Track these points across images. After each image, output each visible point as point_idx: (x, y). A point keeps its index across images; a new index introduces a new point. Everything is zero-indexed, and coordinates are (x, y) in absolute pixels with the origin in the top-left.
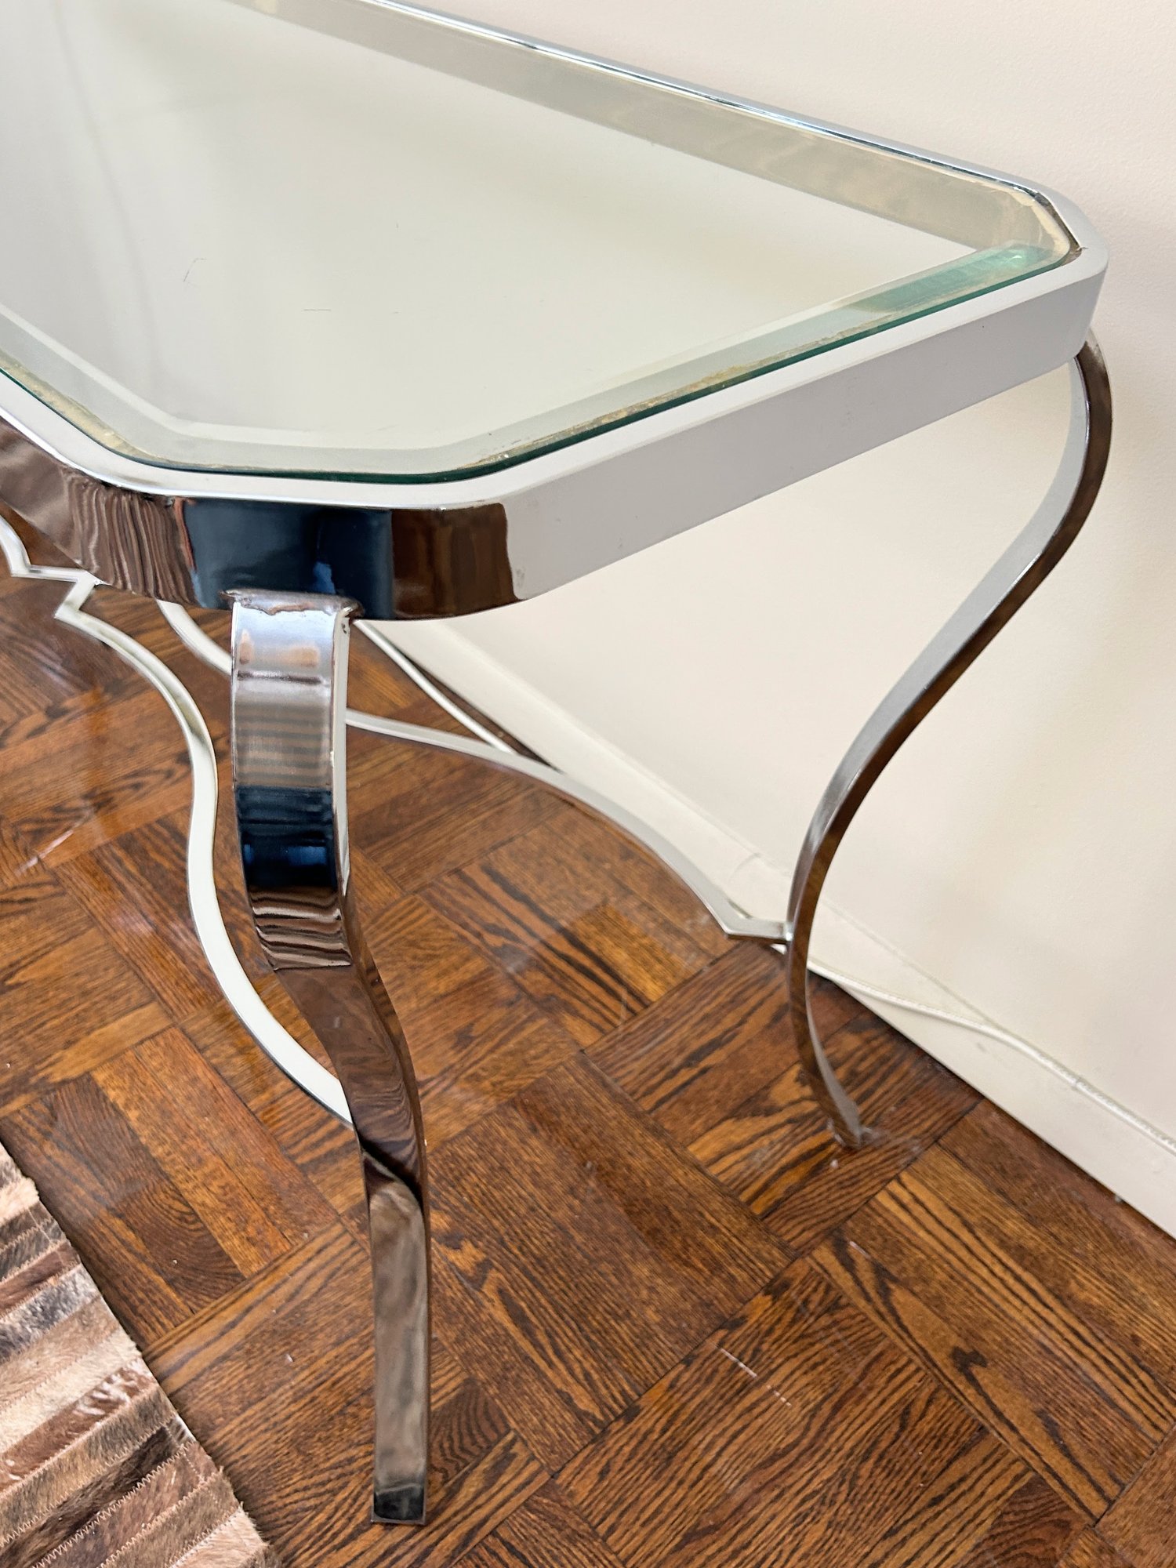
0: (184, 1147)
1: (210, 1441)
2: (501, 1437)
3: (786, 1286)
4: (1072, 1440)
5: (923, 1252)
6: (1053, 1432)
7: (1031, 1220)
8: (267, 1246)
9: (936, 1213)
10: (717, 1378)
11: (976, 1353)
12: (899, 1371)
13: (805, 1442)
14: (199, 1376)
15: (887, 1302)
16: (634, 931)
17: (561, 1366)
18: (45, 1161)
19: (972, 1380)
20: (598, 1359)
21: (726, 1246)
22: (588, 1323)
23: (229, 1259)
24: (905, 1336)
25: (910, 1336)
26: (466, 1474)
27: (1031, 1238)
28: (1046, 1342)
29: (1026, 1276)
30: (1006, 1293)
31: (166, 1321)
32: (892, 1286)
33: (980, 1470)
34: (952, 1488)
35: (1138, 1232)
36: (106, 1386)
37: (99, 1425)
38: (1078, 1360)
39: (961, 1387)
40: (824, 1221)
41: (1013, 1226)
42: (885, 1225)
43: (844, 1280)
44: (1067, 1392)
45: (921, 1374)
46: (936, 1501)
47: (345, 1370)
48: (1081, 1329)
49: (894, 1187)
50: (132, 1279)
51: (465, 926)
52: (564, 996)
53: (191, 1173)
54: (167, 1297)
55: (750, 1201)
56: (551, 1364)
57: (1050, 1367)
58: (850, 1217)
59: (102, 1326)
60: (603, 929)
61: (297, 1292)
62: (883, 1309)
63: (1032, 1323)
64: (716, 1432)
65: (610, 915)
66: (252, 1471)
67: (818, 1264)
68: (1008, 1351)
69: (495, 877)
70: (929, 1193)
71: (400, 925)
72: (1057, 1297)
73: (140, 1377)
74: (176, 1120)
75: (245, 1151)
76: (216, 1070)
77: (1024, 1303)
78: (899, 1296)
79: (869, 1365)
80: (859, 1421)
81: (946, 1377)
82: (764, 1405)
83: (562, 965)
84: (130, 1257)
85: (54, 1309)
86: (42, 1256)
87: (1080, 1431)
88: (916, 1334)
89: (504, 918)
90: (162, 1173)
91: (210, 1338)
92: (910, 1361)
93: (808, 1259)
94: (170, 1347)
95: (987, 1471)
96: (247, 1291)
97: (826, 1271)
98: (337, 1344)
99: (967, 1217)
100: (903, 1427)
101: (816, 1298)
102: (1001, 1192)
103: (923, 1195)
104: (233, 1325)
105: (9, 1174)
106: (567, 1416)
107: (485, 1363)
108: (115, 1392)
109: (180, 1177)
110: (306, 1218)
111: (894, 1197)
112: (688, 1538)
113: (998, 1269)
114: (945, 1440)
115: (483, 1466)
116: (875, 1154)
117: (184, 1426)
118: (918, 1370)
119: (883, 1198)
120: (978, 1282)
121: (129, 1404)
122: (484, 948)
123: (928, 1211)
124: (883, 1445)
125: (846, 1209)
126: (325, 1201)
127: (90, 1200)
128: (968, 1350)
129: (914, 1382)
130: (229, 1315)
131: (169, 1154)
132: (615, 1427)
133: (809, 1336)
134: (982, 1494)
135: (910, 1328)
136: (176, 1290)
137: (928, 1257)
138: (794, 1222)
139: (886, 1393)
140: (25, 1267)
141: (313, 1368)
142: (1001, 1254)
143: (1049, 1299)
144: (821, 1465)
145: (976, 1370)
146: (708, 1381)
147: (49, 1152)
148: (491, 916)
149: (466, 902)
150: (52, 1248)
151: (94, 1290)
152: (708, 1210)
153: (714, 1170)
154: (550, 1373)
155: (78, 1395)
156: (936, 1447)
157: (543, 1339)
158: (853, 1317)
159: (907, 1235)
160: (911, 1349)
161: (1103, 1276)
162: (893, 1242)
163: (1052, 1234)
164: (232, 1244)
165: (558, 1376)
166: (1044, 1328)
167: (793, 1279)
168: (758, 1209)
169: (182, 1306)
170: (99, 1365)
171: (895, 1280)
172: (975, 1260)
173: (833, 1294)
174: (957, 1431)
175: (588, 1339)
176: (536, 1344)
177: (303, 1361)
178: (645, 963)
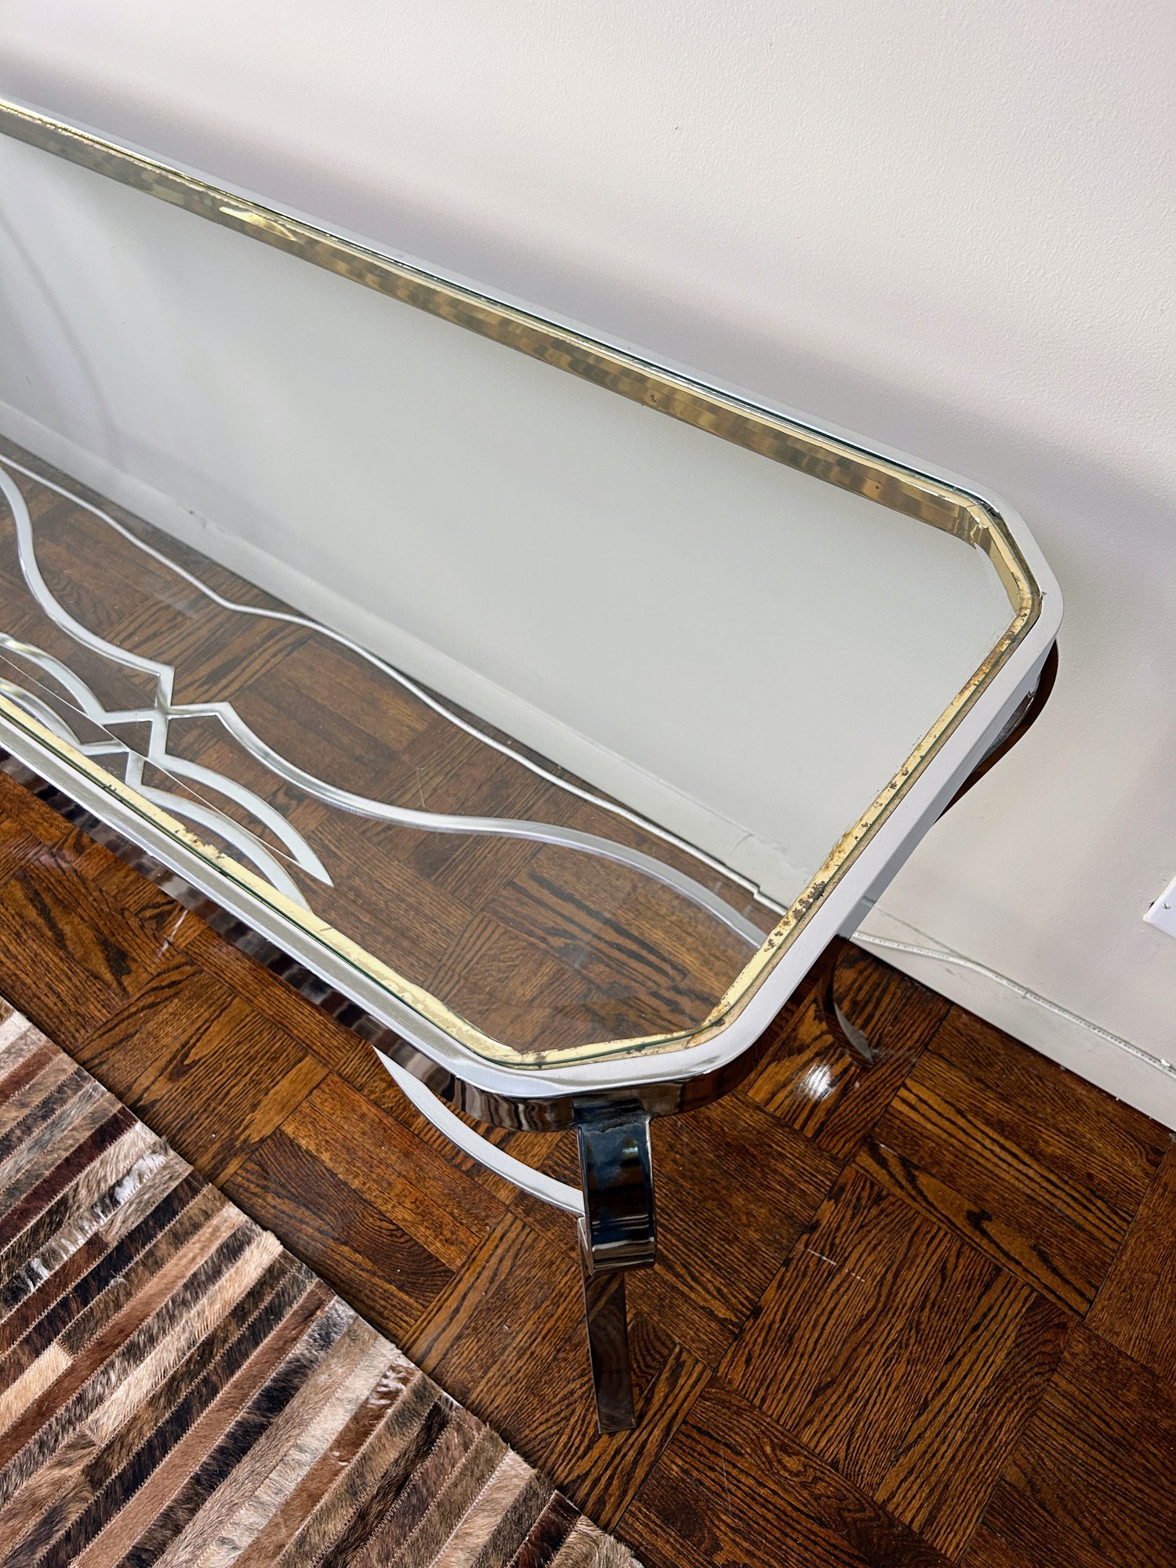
0: (374, 1176)
1: (469, 1401)
2: (671, 1351)
3: (842, 1189)
4: (1059, 1262)
5: (933, 1141)
6: (1044, 1258)
7: (1004, 1098)
8: (462, 1243)
9: (936, 1107)
10: (810, 1273)
11: (983, 1212)
12: (933, 1238)
13: (880, 1305)
14: (446, 1355)
15: (915, 1187)
16: (663, 911)
17: (699, 1288)
18: (272, 1211)
19: (984, 1233)
20: (724, 1277)
21: (793, 1168)
22: (710, 1251)
23: (438, 1260)
24: (932, 1209)
25: (936, 1209)
26: (655, 1384)
27: (1007, 1113)
28: (1029, 1192)
29: (1008, 1144)
30: (995, 1160)
31: (407, 1319)
32: (917, 1173)
33: (1001, 1299)
34: (985, 1316)
35: (1081, 1091)
36: (385, 1382)
37: (390, 1411)
38: (1053, 1201)
39: (977, 1240)
40: (859, 1132)
41: (992, 1106)
42: (902, 1126)
43: (881, 1175)
44: (1050, 1227)
45: (949, 1236)
46: (976, 1328)
47: (548, 1326)
48: (1052, 1177)
49: (903, 1092)
50: (371, 1291)
51: (530, 933)
52: (624, 981)
53: (386, 1196)
54: (401, 1300)
55: (803, 1127)
56: (691, 1288)
57: (1035, 1211)
58: (875, 1124)
59: (367, 1338)
60: (639, 914)
61: (495, 1275)
62: (913, 1193)
63: (1017, 1179)
64: (818, 1312)
65: (641, 899)
66: (506, 1417)
67: (861, 1167)
68: (1004, 1206)
69: (542, 882)
70: (928, 1092)
71: (479, 943)
72: (1032, 1155)
73: (407, 1369)
74: (360, 1154)
75: (421, 1169)
76: (376, 1103)
77: (1010, 1165)
78: (923, 1179)
79: (912, 1238)
80: (913, 1282)
81: (966, 1235)
82: (846, 1285)
83: (616, 954)
84: (364, 1274)
85: (328, 1334)
86: (305, 1295)
87: (1063, 1254)
88: (940, 1206)
89: (559, 920)
90: (365, 1201)
91: (444, 1324)
92: (939, 1228)
93: (853, 1165)
94: (418, 1338)
95: (1006, 1298)
96: (459, 1282)
97: (868, 1172)
98: (536, 1308)
99: (959, 1105)
100: (944, 1280)
101: (865, 1194)
102: (979, 1080)
103: (925, 1094)
104: (457, 1310)
105: (251, 1230)
106: (713, 1325)
107: (645, 1298)
108: (393, 1385)
109: (380, 1201)
110: (483, 1214)
111: (904, 1101)
112: (816, 1394)
113: (987, 1142)
114: (974, 1282)
115: (665, 1376)
116: (884, 1069)
117: (451, 1399)
118: (946, 1234)
119: (897, 1104)
120: (975, 1156)
121: (405, 1390)
122: (551, 952)
123: (931, 1107)
124: (933, 1296)
125: (872, 1119)
126: (494, 1197)
127: (317, 1235)
128: (976, 1210)
129: (945, 1243)
130: (452, 1304)
131: (364, 1184)
132: (748, 1325)
133: (866, 1225)
134: (1005, 1316)
135: (935, 1203)
136: (407, 1293)
137: (937, 1144)
138: (837, 1137)
139: (928, 1255)
140: (295, 1306)
141: (525, 1330)
142: (987, 1130)
143: (1027, 1159)
144: (894, 1320)
145: (985, 1224)
146: (804, 1275)
147: (273, 1203)
148: (550, 920)
149: (525, 911)
150: (310, 1287)
151: (352, 1312)
152: (773, 1141)
153: (771, 1108)
154: (693, 1296)
155: (367, 1393)
156: (968, 1289)
157: (680, 1270)
158: (893, 1204)
159: (919, 1130)
160: (939, 1219)
161: (1061, 1132)
162: (911, 1137)
163: (1020, 1106)
164: (435, 1247)
165: (698, 1296)
166: (1027, 1182)
167: (846, 1184)
168: (809, 1132)
169: (415, 1304)
170: (375, 1367)
171: (917, 1168)
172: (970, 1139)
173: (876, 1188)
174: (980, 1274)
175: (713, 1263)
176: (678, 1275)
177: (516, 1327)
178: (679, 938)
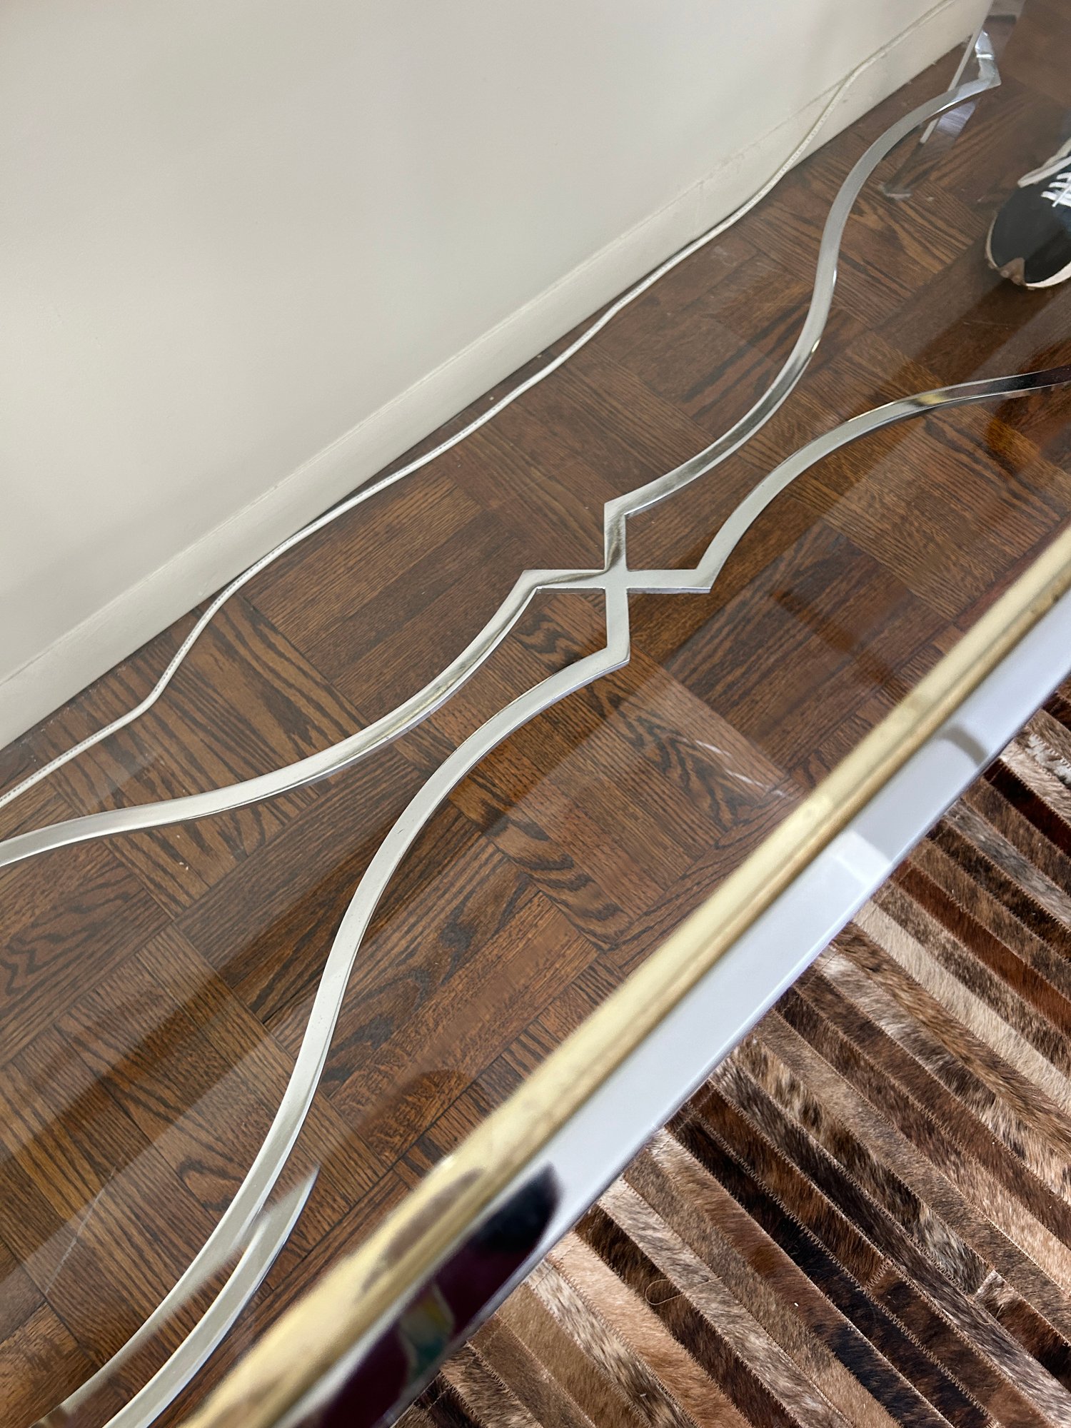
69: (696, 391)
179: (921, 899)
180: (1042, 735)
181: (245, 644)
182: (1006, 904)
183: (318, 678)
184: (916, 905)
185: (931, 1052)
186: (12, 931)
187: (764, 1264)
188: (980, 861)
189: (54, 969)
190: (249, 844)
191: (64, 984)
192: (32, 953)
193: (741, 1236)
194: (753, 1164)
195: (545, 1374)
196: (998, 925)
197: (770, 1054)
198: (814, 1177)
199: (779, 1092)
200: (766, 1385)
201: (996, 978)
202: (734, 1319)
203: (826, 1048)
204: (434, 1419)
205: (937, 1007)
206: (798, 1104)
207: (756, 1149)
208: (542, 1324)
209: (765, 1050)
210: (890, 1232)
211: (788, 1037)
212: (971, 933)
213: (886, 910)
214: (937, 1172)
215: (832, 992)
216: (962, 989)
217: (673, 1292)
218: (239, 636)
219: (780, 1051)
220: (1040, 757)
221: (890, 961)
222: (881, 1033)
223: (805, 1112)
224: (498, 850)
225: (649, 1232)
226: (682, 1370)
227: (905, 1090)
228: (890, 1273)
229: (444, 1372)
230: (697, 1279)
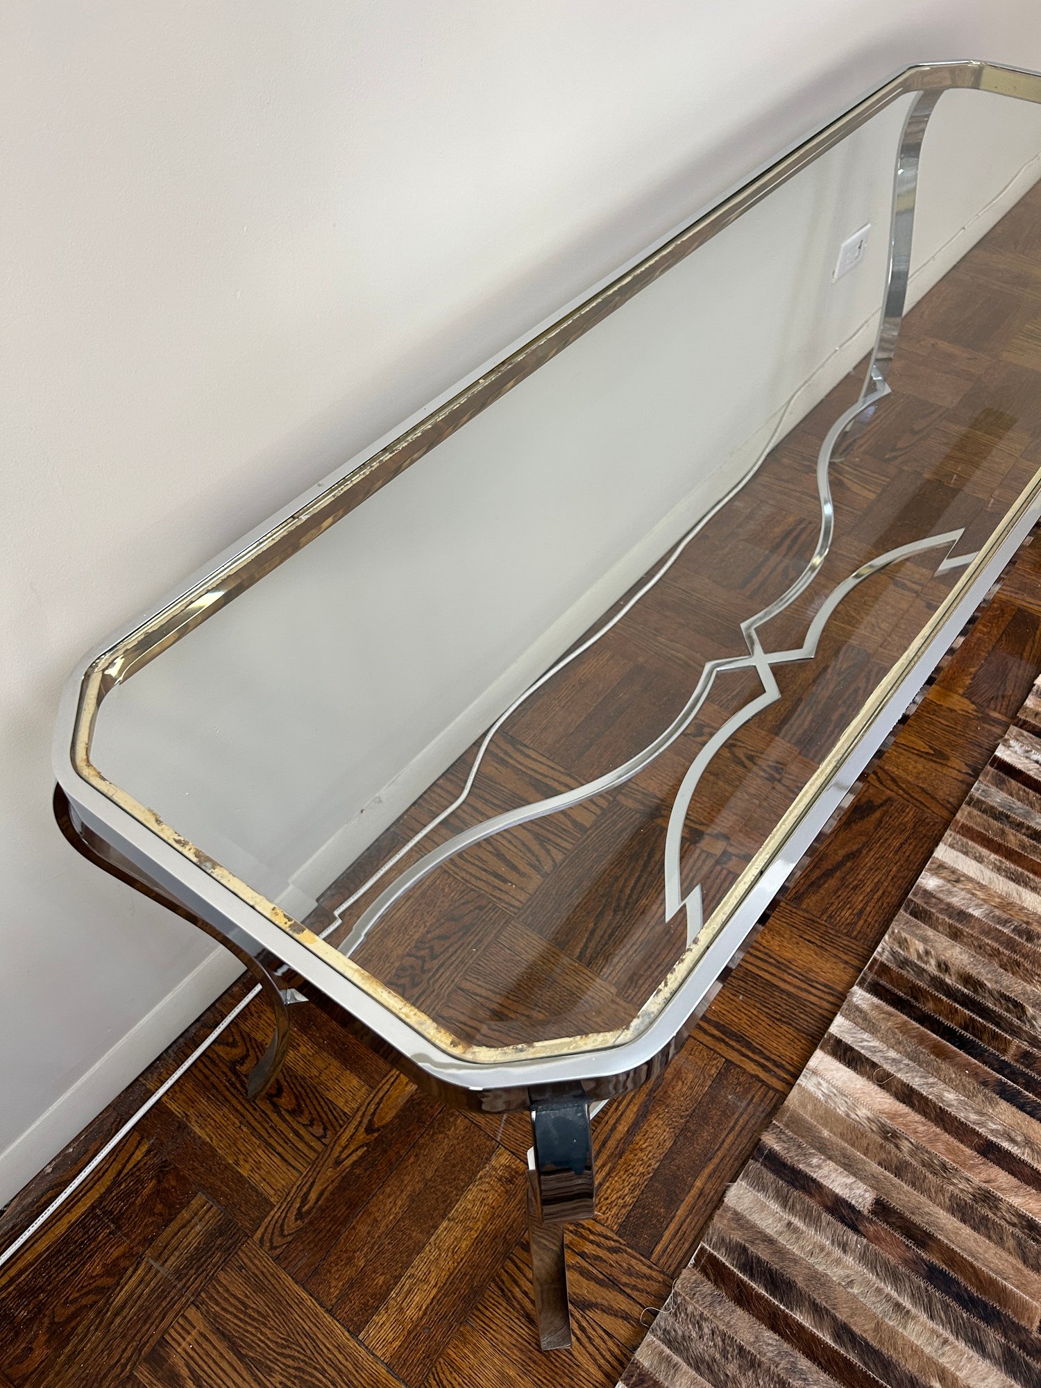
179: (973, 839)
180: (1018, 740)
181: (511, 757)
182: (1024, 834)
183: (562, 770)
184: (970, 843)
185: (1005, 922)
186: (416, 937)
187: (939, 1052)
188: (1001, 813)
189: (448, 955)
190: (547, 867)
191: (457, 962)
192: (432, 948)
193: (922, 1040)
194: (916, 999)
195: (826, 1133)
196: (1023, 847)
197: (907, 936)
198: (956, 1001)
199: (919, 957)
200: (963, 1120)
201: (1031, 876)
202: (932, 1085)
203: (940, 928)
204: (765, 1166)
205: (1000, 896)
206: (933, 962)
207: (915, 991)
208: (815, 1105)
209: (904, 935)
210: (1011, 1024)
211: (918, 927)
212: (1009, 854)
213: (953, 847)
214: (1029, 988)
215: (934, 897)
216: (1012, 885)
217: (889, 1075)
218: (506, 753)
219: (915, 935)
220: (1020, 751)
221: (964, 875)
222: (971, 916)
223: (939, 965)
224: (703, 851)
225: (865, 1043)
226: (909, 1118)
227: (996, 945)
228: (1018, 1047)
229: (763, 1138)
230: (902, 1066)
